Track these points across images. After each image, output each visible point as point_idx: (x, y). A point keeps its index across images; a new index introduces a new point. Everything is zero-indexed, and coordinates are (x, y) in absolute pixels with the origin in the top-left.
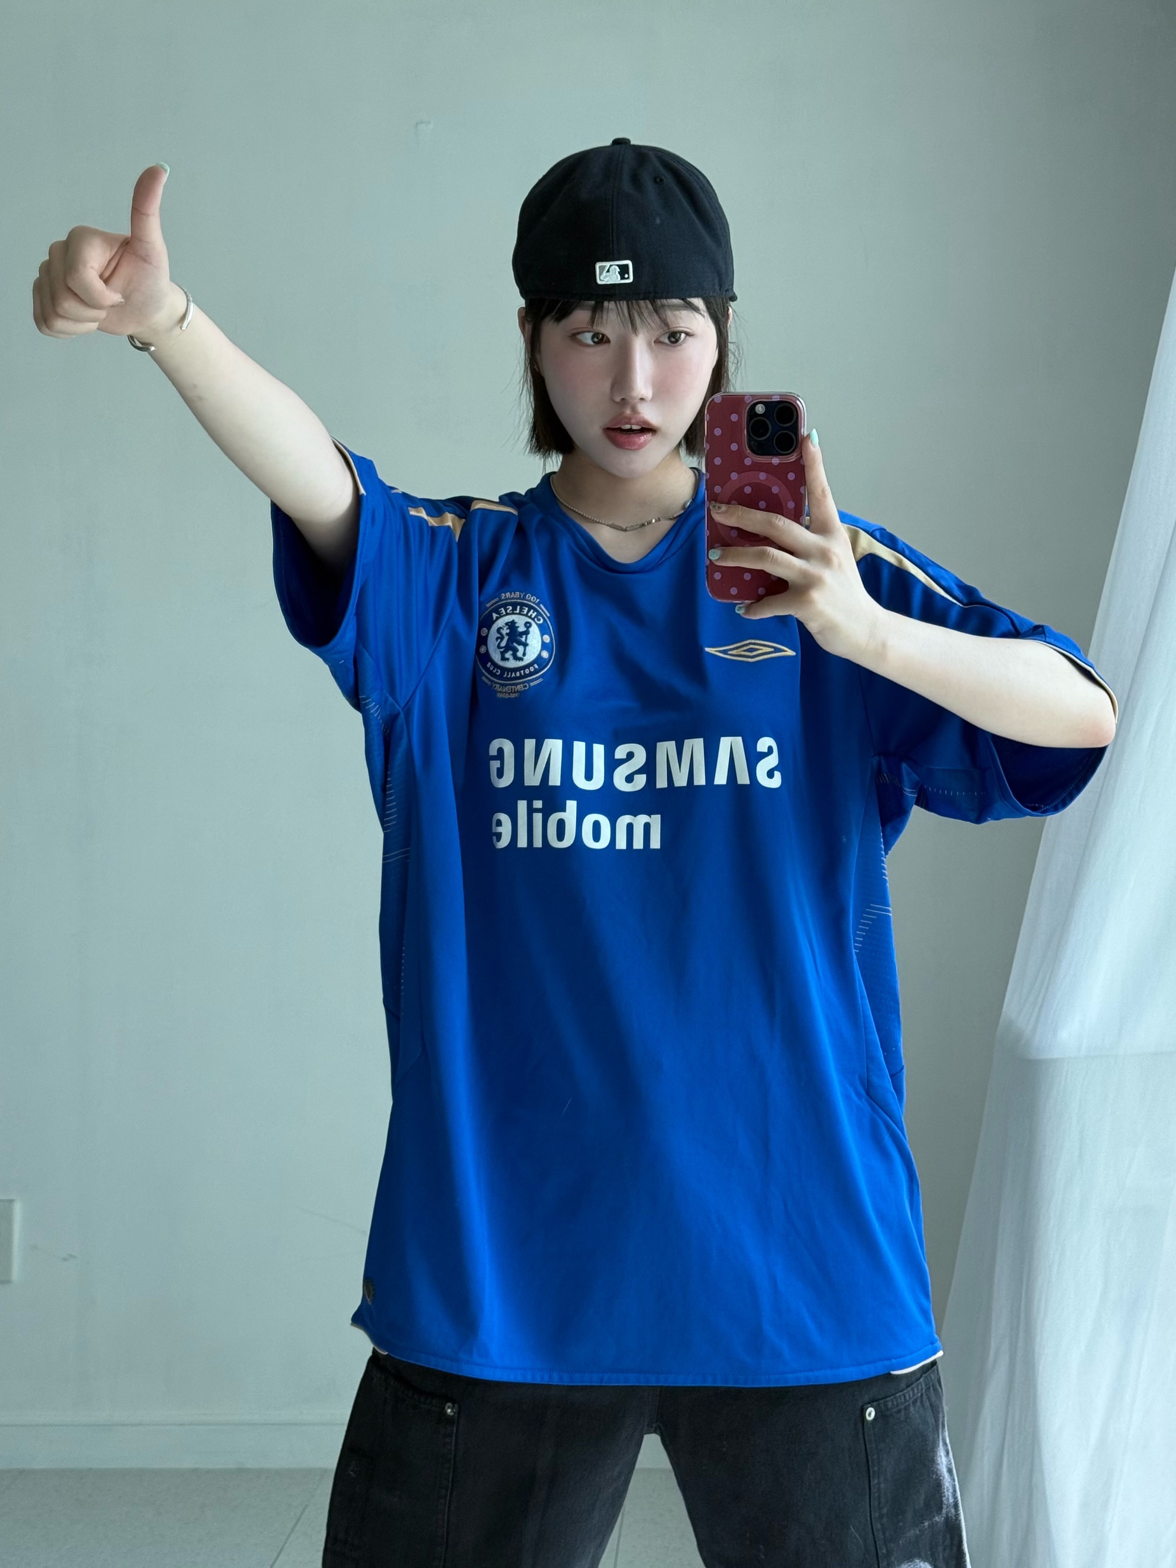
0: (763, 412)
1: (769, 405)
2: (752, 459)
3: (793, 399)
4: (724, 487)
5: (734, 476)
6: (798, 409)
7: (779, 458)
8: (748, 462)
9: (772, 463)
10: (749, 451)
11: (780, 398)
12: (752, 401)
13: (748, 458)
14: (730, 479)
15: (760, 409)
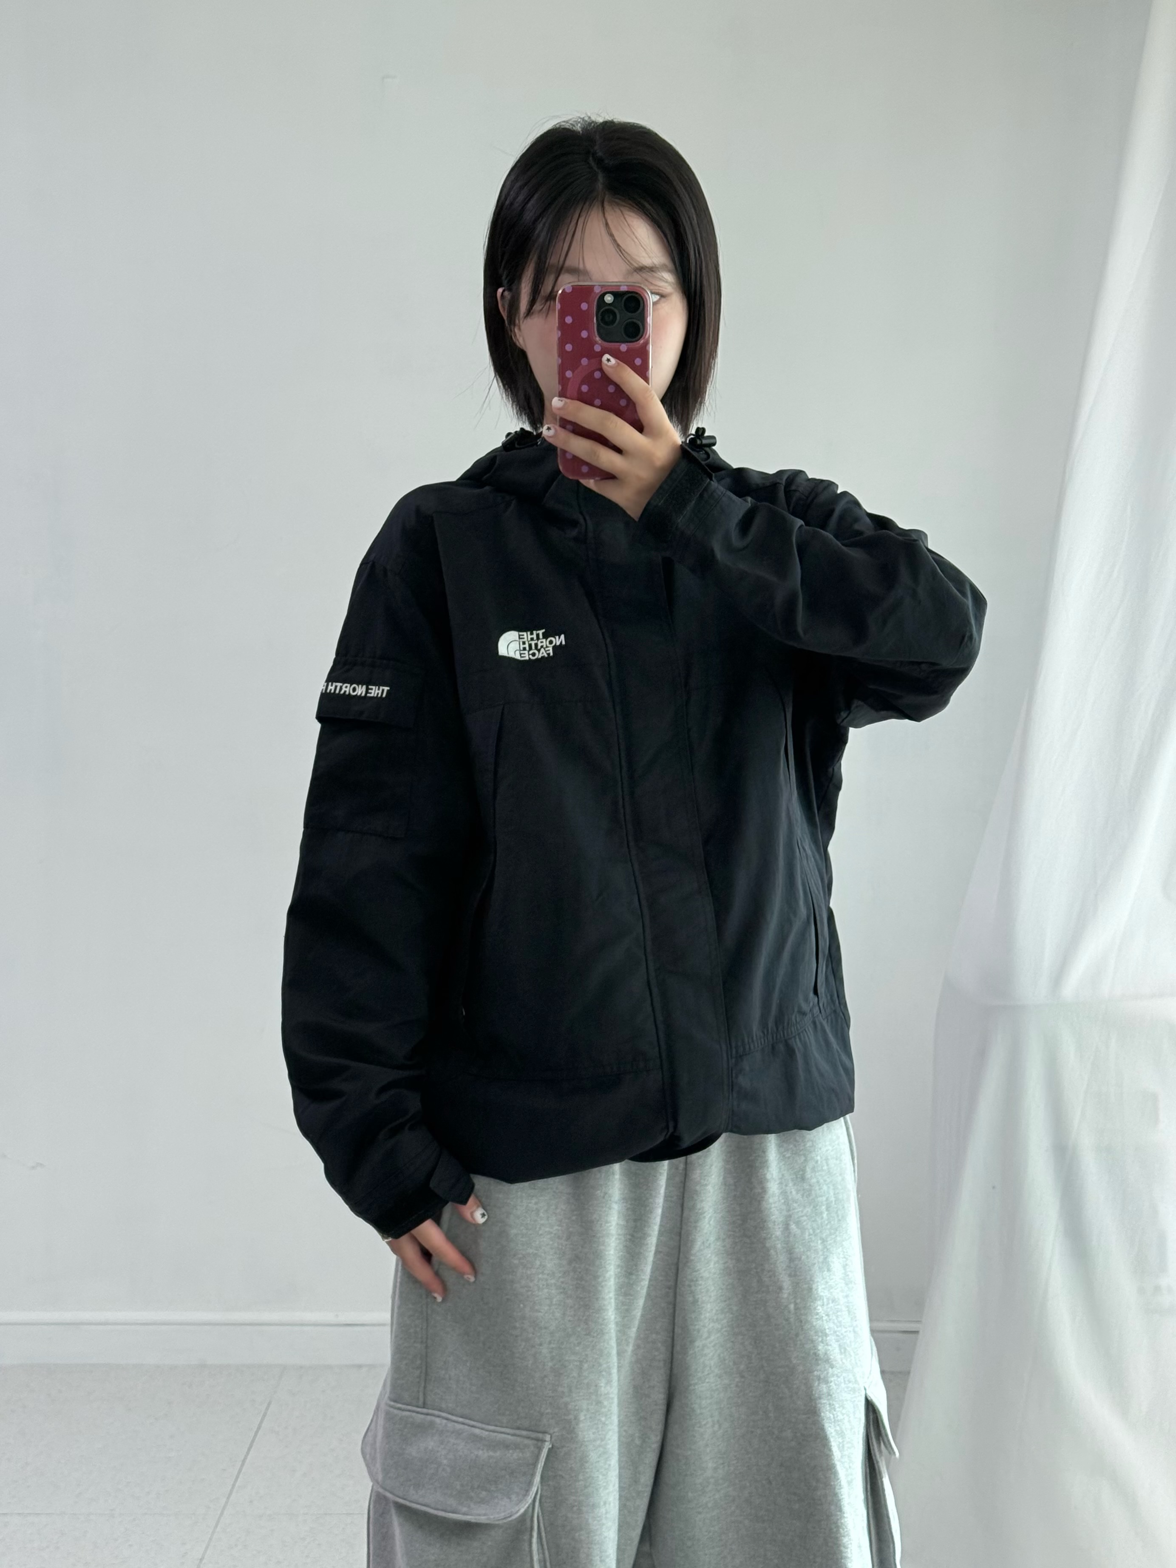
0: (611, 302)
1: (617, 295)
2: (601, 346)
3: (640, 289)
4: (576, 371)
5: (584, 361)
6: (645, 299)
7: (627, 345)
8: (597, 348)
9: (620, 350)
10: (598, 339)
11: (628, 289)
12: (601, 291)
13: (597, 345)
14: (581, 364)
15: (609, 299)
